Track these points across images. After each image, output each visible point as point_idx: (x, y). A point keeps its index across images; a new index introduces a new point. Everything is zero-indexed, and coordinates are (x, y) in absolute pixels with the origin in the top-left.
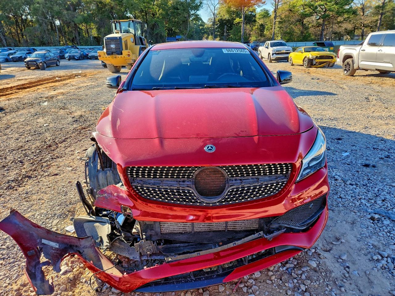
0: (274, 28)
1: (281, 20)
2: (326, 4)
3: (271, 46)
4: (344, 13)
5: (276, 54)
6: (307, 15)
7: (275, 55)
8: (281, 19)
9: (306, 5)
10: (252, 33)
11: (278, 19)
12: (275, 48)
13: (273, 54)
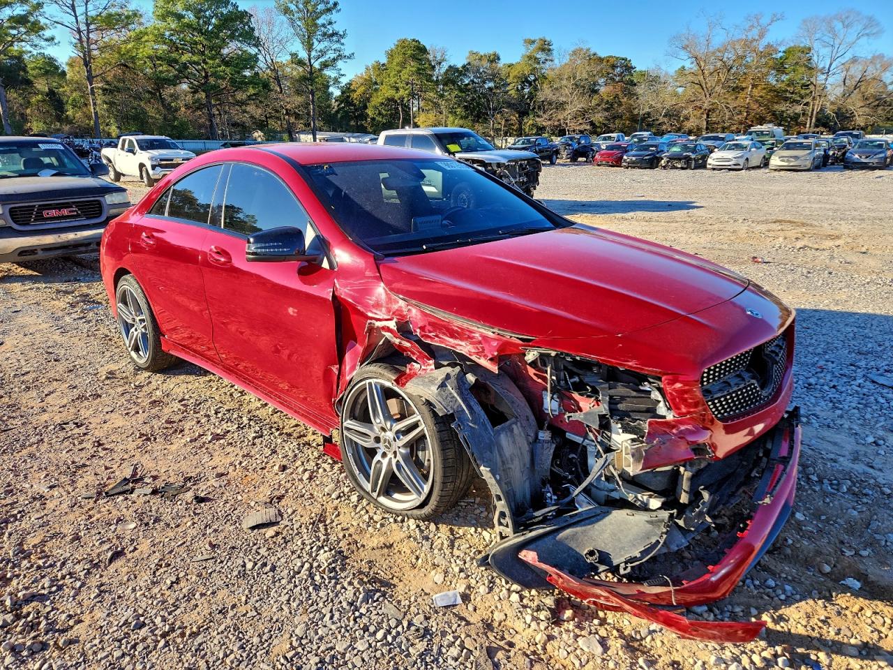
0: (95, 104)
1: (107, 87)
2: (204, 61)
3: (142, 148)
4: (246, 84)
5: (160, 166)
6: (169, 80)
7: (158, 169)
8: (107, 83)
9: (159, 58)
10: (28, 111)
11: (98, 84)
12: (156, 153)
13: (153, 167)
